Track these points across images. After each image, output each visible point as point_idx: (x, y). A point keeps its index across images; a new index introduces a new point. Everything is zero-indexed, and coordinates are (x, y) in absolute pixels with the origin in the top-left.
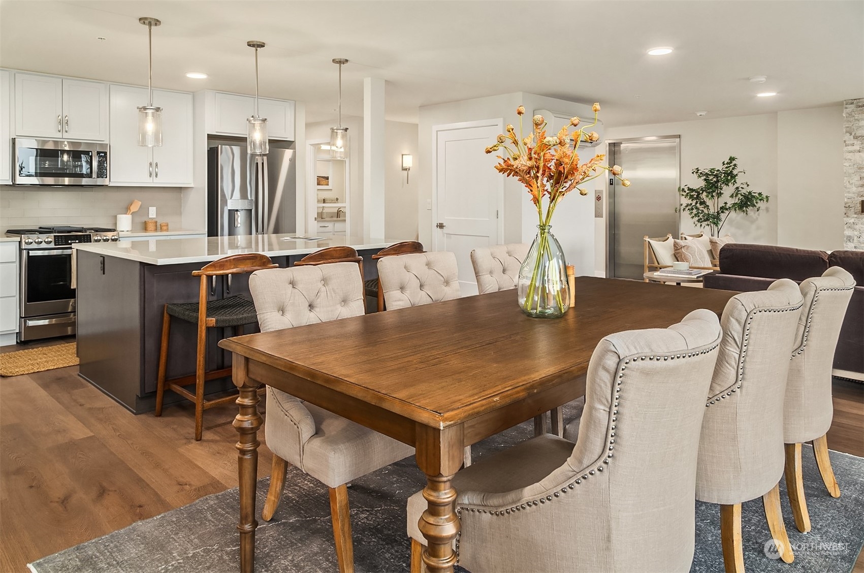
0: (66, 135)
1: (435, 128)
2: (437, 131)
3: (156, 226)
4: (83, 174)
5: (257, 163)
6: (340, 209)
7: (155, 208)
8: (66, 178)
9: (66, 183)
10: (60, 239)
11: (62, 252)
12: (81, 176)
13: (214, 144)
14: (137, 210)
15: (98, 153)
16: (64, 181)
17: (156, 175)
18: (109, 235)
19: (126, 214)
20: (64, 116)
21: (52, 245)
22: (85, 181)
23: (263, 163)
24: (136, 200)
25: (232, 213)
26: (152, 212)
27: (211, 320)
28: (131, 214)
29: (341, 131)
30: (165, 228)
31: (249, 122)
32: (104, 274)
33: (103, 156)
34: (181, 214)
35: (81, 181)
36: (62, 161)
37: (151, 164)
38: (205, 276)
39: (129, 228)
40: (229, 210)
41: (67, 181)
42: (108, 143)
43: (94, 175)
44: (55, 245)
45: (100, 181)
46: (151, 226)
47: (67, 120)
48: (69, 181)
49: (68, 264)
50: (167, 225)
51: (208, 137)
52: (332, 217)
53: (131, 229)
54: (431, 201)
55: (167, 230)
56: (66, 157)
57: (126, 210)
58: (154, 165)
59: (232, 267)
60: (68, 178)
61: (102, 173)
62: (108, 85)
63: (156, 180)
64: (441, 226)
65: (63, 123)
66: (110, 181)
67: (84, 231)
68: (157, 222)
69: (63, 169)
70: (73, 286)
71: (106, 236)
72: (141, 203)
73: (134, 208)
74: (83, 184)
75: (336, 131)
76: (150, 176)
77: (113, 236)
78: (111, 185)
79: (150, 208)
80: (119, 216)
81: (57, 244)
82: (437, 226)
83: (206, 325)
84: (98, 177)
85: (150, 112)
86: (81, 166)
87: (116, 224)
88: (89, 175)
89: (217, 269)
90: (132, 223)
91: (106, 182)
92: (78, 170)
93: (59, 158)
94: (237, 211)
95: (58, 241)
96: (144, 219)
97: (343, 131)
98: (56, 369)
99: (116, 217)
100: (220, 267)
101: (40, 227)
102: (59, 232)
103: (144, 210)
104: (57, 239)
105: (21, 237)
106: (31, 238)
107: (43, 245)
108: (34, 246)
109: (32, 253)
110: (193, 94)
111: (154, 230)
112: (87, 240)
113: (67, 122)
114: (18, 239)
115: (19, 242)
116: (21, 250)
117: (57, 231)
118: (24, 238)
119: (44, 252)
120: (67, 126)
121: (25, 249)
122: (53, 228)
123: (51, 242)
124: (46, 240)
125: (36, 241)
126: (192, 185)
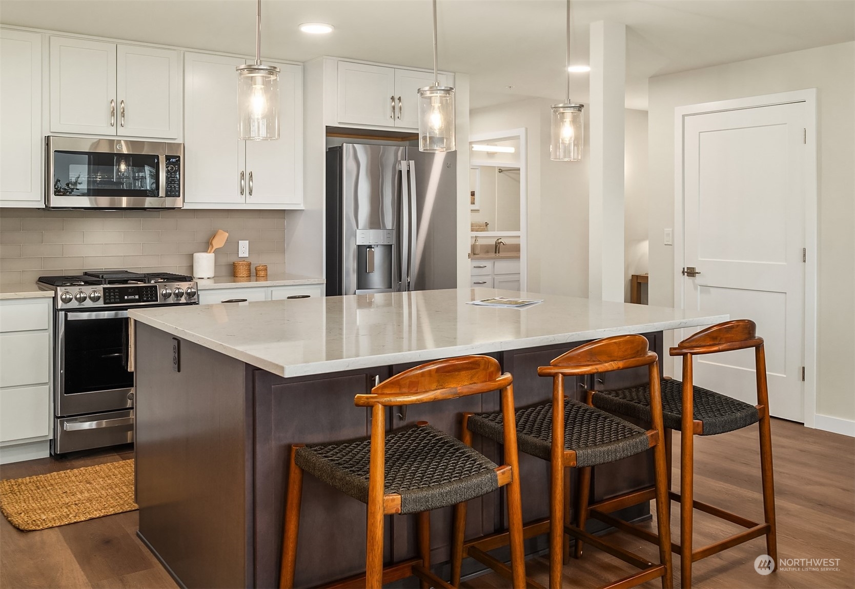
0: (121, 131)
1: (680, 110)
2: (684, 116)
3: (250, 269)
4: (146, 190)
5: (400, 172)
6: (500, 241)
7: (248, 241)
8: (124, 198)
9: (124, 205)
10: (112, 294)
11: (116, 314)
12: (144, 193)
13: (336, 141)
14: (221, 247)
15: (168, 158)
16: (121, 202)
17: (250, 194)
18: (184, 287)
19: (206, 252)
20: (119, 101)
21: (100, 304)
22: (149, 202)
23: (408, 172)
24: (220, 231)
25: (363, 251)
26: (244, 249)
27: (393, 500)
28: (214, 252)
29: (571, 110)
30: (262, 273)
31: (422, 94)
32: (179, 371)
33: (174, 163)
34: (283, 251)
35: (144, 202)
36: (118, 171)
37: (242, 175)
38: (380, 406)
39: (211, 274)
40: (359, 246)
41: (124, 202)
42: (181, 142)
43: (162, 192)
44: (105, 304)
45: (169, 202)
46: (242, 272)
47: (124, 109)
48: (128, 202)
49: (124, 334)
50: (266, 270)
51: (327, 132)
52: (487, 252)
53: (213, 276)
54: (673, 231)
55: (266, 278)
56: (123, 167)
57: (207, 246)
58: (248, 177)
59: (434, 386)
60: (126, 198)
61: (174, 189)
62: (182, 52)
63: (250, 199)
64: (691, 272)
65: (117, 113)
66: (184, 201)
67: (147, 281)
68: (250, 264)
69: (119, 183)
70: (131, 368)
71: (179, 289)
72: (227, 234)
73: (218, 243)
74: (146, 207)
75: (561, 110)
76: (242, 193)
77: (189, 288)
78: (185, 207)
79: (240, 241)
80: (196, 255)
81: (107, 301)
82: (683, 272)
83: (384, 510)
84: (167, 195)
85: (258, 76)
86: (144, 178)
87: (191, 268)
88: (154, 193)
89: (405, 390)
90: (215, 265)
91: (178, 202)
92: (138, 184)
93: (115, 167)
94: (370, 247)
95: (110, 296)
96: (233, 259)
97: (575, 111)
98: (103, 516)
99: (191, 257)
100: (409, 387)
101: (86, 273)
102: (110, 283)
103: (232, 245)
104: (107, 294)
105: (57, 289)
106: (70, 292)
107: (88, 304)
108: (74, 304)
109: (72, 316)
110: (304, 66)
111: (247, 278)
112: (151, 295)
113: (124, 111)
114: (52, 293)
115: (53, 297)
116: (56, 311)
117: (109, 281)
118: (60, 290)
119: (90, 315)
120: (124, 117)
121: (62, 310)
122: (102, 276)
123: (99, 298)
124: (92, 295)
125: (78, 296)
126: (301, 207)
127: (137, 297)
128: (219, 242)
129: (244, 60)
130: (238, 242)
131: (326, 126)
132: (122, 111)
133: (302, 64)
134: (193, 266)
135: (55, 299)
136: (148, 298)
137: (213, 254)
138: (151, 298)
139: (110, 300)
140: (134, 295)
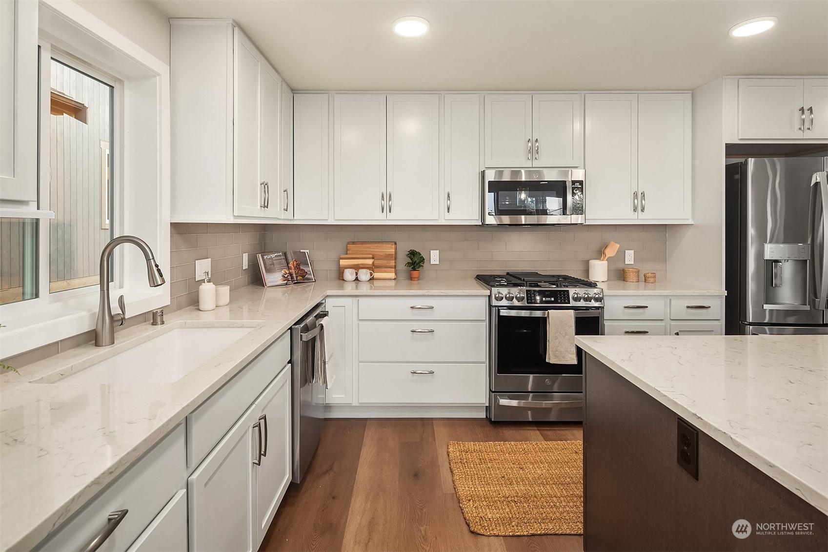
0: (535, 163)
3: (638, 275)
7: (632, 251)
14: (612, 256)
15: (573, 183)
17: (643, 210)
18: (592, 293)
19: (600, 259)
20: (534, 139)
21: (525, 303)
24: (612, 242)
26: (630, 257)
28: (607, 260)
30: (651, 280)
33: (578, 187)
34: (665, 260)
37: (636, 194)
39: (605, 279)
40: (767, 260)
43: (568, 212)
44: (528, 303)
45: (575, 219)
46: (632, 276)
47: (537, 146)
49: (541, 329)
50: (654, 277)
55: (655, 282)
57: (600, 254)
58: (640, 196)
61: (578, 209)
62: (583, 95)
65: (533, 150)
66: (585, 218)
67: (559, 285)
71: (588, 294)
72: (619, 246)
76: (635, 211)
77: (596, 294)
78: (586, 223)
79: (627, 251)
80: (592, 262)
81: (529, 301)
84: (573, 214)
88: (561, 212)
90: (608, 271)
91: (581, 219)
94: (776, 261)
95: (531, 297)
96: (620, 266)
99: (587, 263)
101: (508, 273)
102: (531, 286)
103: (621, 254)
104: (529, 295)
105: (491, 289)
106: (501, 292)
107: (516, 303)
108: (504, 302)
109: (504, 313)
110: (692, 93)
111: (636, 283)
112: (564, 298)
113: (538, 149)
114: (488, 292)
115: (489, 296)
116: (490, 306)
117: (530, 284)
118: (495, 290)
119: (517, 312)
120: (538, 153)
121: (495, 306)
122: (524, 279)
123: (523, 298)
124: (518, 296)
125: (508, 296)
126: (690, 222)
127: (553, 299)
128: (611, 252)
129: (637, 95)
130: (625, 252)
131: (726, 144)
132: (537, 149)
133: (691, 92)
134: (588, 270)
135: (490, 297)
136: (561, 301)
137: (607, 262)
138: (565, 301)
139: (531, 300)
140: (551, 297)
